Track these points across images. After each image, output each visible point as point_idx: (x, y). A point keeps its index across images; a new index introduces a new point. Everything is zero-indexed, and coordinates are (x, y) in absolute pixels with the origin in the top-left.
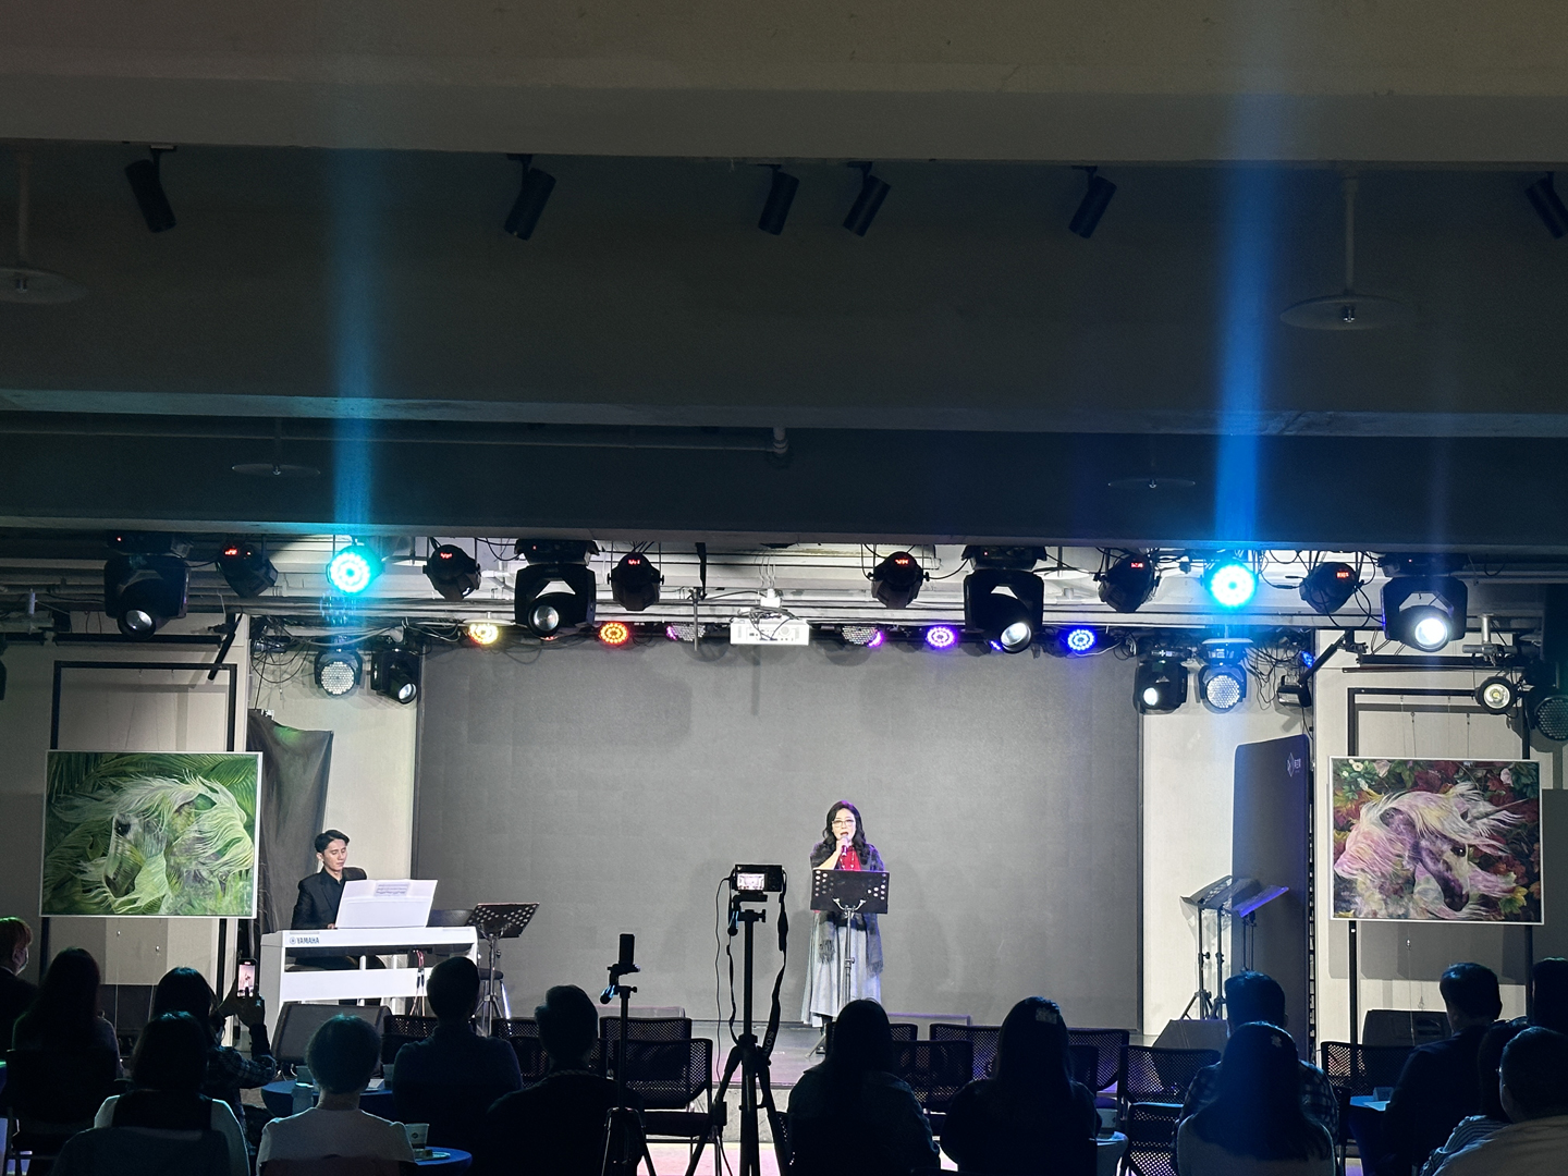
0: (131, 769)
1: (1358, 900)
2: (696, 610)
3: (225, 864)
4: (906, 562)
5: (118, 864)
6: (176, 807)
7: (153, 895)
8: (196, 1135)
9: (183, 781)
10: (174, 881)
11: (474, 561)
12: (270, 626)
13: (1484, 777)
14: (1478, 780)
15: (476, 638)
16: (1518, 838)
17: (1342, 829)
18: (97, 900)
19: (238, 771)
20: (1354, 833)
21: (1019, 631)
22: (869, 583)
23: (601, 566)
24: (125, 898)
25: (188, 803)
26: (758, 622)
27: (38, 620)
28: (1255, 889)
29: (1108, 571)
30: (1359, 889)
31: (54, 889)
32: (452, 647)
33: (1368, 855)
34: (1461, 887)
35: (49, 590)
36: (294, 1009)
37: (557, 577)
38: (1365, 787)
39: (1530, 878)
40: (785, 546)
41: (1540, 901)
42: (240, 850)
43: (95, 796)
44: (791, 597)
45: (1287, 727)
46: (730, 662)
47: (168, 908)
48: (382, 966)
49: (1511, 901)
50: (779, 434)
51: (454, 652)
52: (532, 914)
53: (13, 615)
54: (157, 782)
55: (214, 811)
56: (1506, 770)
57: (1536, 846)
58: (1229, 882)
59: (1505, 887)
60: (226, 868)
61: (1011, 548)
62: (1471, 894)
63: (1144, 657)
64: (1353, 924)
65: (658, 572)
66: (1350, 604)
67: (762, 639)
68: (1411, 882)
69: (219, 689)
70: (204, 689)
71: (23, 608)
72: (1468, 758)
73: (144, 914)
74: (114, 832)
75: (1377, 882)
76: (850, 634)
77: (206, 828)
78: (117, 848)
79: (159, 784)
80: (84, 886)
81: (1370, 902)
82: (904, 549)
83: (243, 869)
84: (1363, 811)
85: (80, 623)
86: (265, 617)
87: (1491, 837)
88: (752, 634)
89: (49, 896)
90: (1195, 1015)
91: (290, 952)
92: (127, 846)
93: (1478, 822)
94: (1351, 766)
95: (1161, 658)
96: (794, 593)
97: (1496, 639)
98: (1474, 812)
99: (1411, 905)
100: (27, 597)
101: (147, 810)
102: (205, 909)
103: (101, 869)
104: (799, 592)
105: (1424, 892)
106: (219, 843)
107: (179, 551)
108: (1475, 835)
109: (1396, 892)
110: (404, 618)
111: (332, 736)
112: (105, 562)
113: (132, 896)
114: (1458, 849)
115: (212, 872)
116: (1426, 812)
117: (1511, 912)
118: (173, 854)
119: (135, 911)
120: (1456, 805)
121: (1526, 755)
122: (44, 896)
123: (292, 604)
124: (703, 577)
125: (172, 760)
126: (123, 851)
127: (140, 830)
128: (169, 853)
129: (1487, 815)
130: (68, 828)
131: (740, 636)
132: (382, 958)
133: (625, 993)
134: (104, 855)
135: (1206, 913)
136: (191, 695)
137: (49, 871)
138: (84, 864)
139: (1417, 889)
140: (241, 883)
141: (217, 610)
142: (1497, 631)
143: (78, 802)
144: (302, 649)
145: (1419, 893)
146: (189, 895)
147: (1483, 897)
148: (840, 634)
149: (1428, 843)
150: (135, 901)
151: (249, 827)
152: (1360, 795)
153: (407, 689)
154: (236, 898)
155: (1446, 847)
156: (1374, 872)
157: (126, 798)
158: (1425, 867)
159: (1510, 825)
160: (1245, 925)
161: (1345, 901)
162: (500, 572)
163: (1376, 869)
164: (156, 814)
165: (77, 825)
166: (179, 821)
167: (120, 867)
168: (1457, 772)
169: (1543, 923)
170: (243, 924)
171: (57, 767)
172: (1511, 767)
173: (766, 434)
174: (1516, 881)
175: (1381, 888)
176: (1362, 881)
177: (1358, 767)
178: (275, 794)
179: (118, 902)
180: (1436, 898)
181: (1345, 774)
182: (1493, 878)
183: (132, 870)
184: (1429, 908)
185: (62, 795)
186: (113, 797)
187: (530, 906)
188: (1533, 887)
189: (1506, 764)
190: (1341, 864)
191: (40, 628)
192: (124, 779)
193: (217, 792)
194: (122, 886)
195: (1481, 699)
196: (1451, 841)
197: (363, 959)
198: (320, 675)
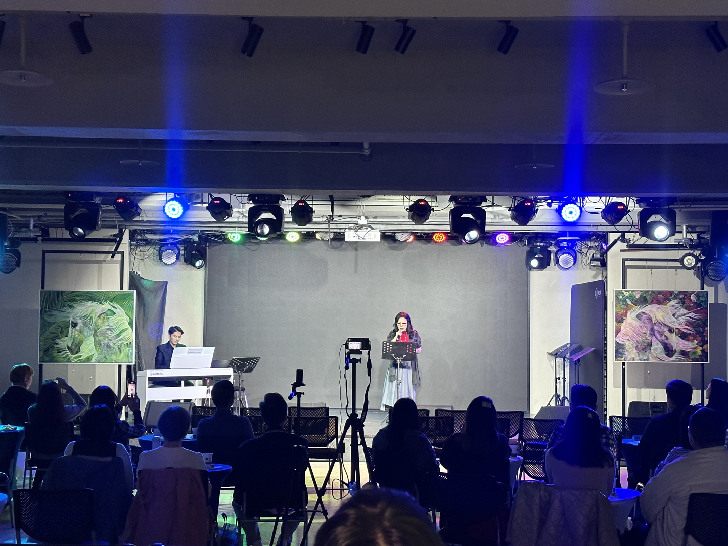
0: (78, 298)
1: (626, 353)
2: (329, 226)
3: (120, 340)
4: (424, 203)
5: (72, 340)
6: (98, 315)
7: (89, 354)
8: (109, 459)
9: (101, 303)
10: (98, 348)
11: (229, 204)
12: (138, 234)
13: (683, 298)
14: (681, 299)
15: (231, 239)
16: (698, 325)
17: (619, 322)
18: (64, 356)
19: (125, 299)
20: (624, 323)
21: (473, 234)
22: (407, 213)
23: (287, 206)
24: (76, 355)
25: (103, 313)
26: (357, 231)
27: (33, 232)
28: (580, 349)
29: (515, 207)
30: (626, 348)
31: (45, 351)
32: (220, 243)
33: (631, 333)
34: (672, 347)
35: (39, 218)
36: (152, 404)
37: (266, 211)
38: (629, 302)
39: (703, 343)
40: (369, 196)
41: (707, 353)
42: (127, 334)
43: (61, 310)
44: (372, 220)
45: (594, 277)
46: (345, 249)
47: (95, 360)
48: (192, 385)
49: (694, 353)
50: (366, 146)
51: (221, 245)
52: (257, 362)
53: (23, 229)
54: (90, 304)
55: (115, 317)
56: (693, 294)
57: (706, 328)
58: (568, 346)
59: (692, 347)
60: (120, 342)
61: (471, 196)
62: (677, 350)
63: (531, 246)
64: (624, 364)
65: (312, 209)
66: (624, 221)
67: (359, 239)
68: (650, 345)
69: (116, 262)
70: (109, 262)
71: (27, 226)
72: (676, 289)
73: (85, 362)
74: (70, 326)
75: (635, 345)
76: (398, 236)
77: (111, 324)
78: (72, 333)
79: (90, 305)
80: (58, 350)
81: (631, 354)
82: (423, 197)
83: (129, 342)
84: (629, 314)
85: (53, 233)
86: (136, 230)
87: (686, 324)
88: (355, 237)
89: (42, 354)
90: (553, 404)
91: (150, 379)
92: (76, 332)
93: (680, 318)
94: (623, 293)
95: (538, 246)
96: (373, 218)
97: (689, 236)
98: (678, 313)
99: (650, 355)
100: (29, 221)
101: (85, 316)
102: (112, 360)
103: (64, 343)
104: (376, 217)
105: (656, 350)
106: (117, 331)
107: (97, 200)
108: (680, 323)
109: (643, 350)
110: (198, 230)
111: (166, 283)
112: (64, 205)
113: (79, 354)
114: (671, 330)
115: (114, 344)
116: (657, 314)
117: (695, 358)
118: (97, 336)
119: (80, 361)
120: (670, 311)
121: (702, 288)
122: (40, 355)
123: (148, 224)
124: (332, 211)
125: (96, 294)
126: (75, 335)
127: (82, 325)
128: (95, 335)
129: (684, 315)
130: (50, 324)
131: (349, 237)
132: (192, 381)
133: (299, 395)
134: (66, 336)
135: (558, 359)
136: (104, 265)
137: (42, 343)
138: (58, 340)
139: (652, 348)
140: (128, 349)
141: (115, 227)
142: (690, 232)
143: (54, 313)
144: (153, 245)
145: (654, 349)
146: (104, 354)
147: (682, 351)
148: (394, 236)
149: (658, 328)
150: (80, 357)
151: (131, 324)
152: (627, 306)
153: (200, 262)
154: (125, 355)
155: (666, 329)
156: (633, 340)
157: (75, 311)
158: (656, 338)
159: (695, 319)
160: (575, 364)
161: (620, 354)
162: (241, 208)
163: (634, 339)
164: (89, 318)
165: (54, 323)
166: (100, 321)
167: (73, 342)
168: (671, 296)
169: (709, 363)
170: (129, 367)
171: (44, 298)
172: (695, 293)
173: (361, 145)
174: (697, 344)
175: (636, 348)
176: (628, 345)
177: (627, 294)
178: (142, 309)
179: (73, 358)
180: (661, 352)
181: (621, 297)
182: (686, 343)
183: (79, 343)
184: (658, 357)
185: (47, 310)
186: (70, 310)
187: (257, 359)
188: (705, 347)
189: (693, 292)
190: (619, 337)
191: (35, 235)
192: (75, 302)
193: (116, 308)
194: (74, 350)
195: (682, 263)
196: (668, 326)
197: (183, 382)
198: (161, 256)
